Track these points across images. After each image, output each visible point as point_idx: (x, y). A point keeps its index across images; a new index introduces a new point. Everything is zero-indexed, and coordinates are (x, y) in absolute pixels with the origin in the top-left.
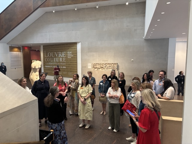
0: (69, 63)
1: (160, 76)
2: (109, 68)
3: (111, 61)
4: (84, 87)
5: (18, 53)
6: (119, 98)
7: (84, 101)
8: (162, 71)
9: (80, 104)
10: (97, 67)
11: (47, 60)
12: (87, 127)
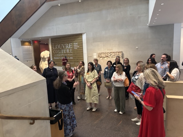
0: (76, 54)
1: (162, 59)
2: (114, 56)
3: (115, 50)
4: (90, 72)
5: (29, 46)
6: (123, 82)
7: (90, 85)
8: (164, 54)
9: (87, 88)
10: (102, 56)
11: (55, 52)
12: (94, 110)
